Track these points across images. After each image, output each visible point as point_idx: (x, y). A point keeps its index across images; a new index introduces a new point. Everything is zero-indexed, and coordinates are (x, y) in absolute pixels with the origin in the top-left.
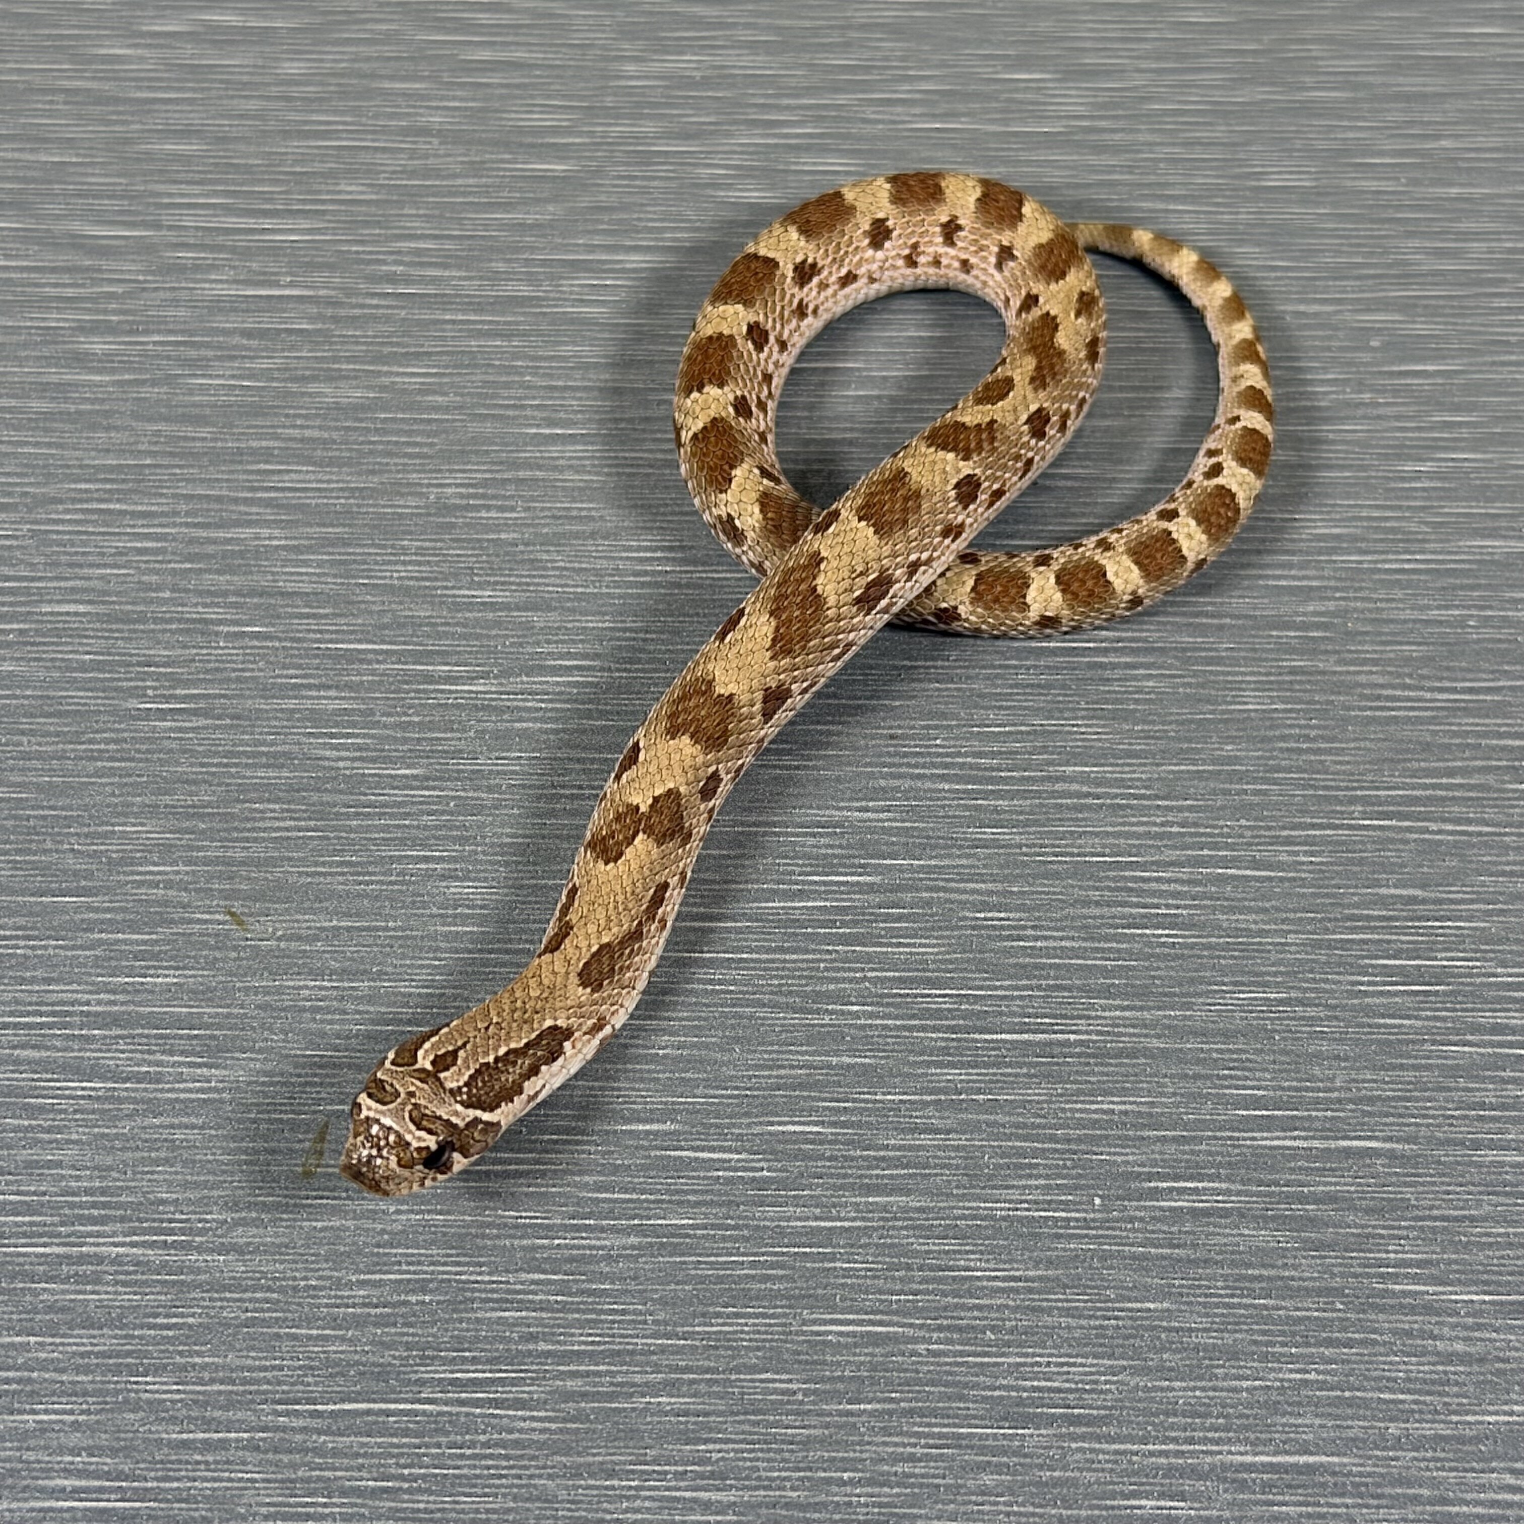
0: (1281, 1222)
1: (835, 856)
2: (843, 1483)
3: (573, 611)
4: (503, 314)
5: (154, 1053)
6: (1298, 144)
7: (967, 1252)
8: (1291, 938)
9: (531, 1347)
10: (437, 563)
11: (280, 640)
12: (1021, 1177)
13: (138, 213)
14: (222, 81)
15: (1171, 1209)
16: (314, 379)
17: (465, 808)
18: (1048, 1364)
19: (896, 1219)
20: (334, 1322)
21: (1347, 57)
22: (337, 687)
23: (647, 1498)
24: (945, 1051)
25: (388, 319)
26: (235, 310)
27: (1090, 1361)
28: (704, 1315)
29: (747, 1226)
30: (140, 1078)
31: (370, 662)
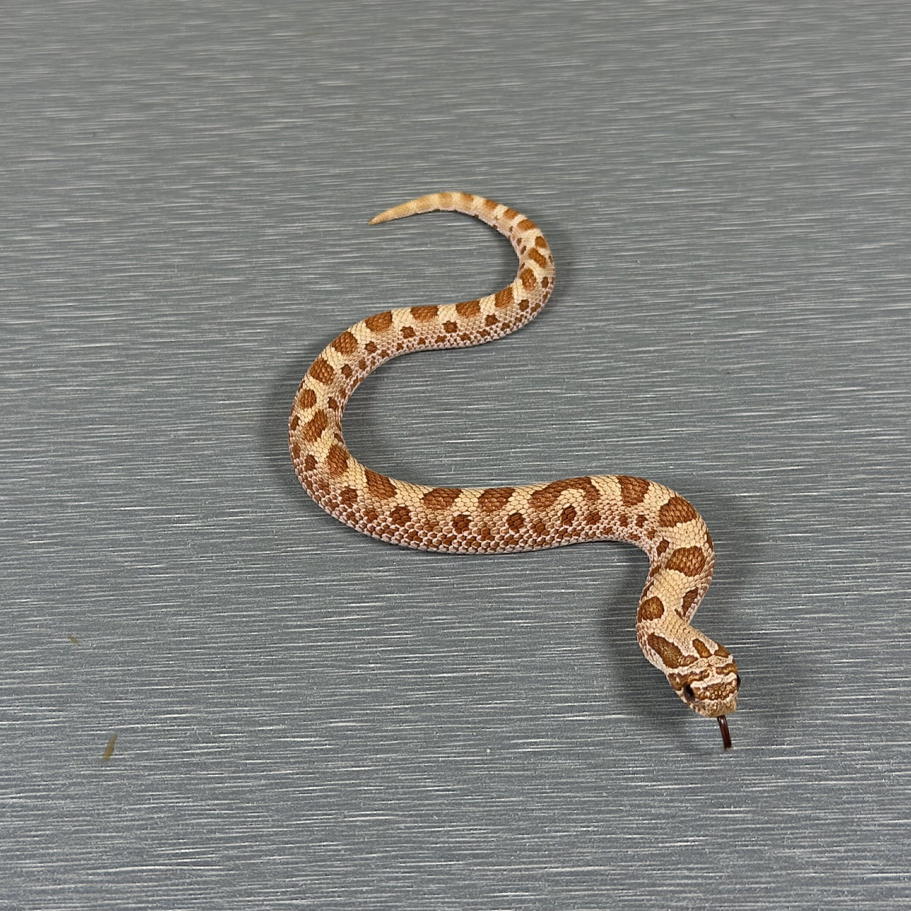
0: (578, 756)
1: (363, 594)
2: (362, 892)
3: (238, 486)
4: (207, 348)
5: (32, 706)
6: (589, 248)
7: (425, 779)
8: (584, 621)
9: (213, 836)
10: (174, 467)
11: (98, 507)
12: (452, 741)
13: (33, 312)
14: (75, 249)
15: (524, 752)
16: (116, 384)
17: (185, 581)
18: (463, 830)
19: (390, 765)
20: (118, 829)
21: (613, 206)
22: (124, 528)
23: (267, 905)
24: (416, 683)
25: (152, 354)
26: (78, 354)
27: (484, 827)
28: (297, 816)
29: (318, 772)
30: (25, 718)
31: (140, 515)
